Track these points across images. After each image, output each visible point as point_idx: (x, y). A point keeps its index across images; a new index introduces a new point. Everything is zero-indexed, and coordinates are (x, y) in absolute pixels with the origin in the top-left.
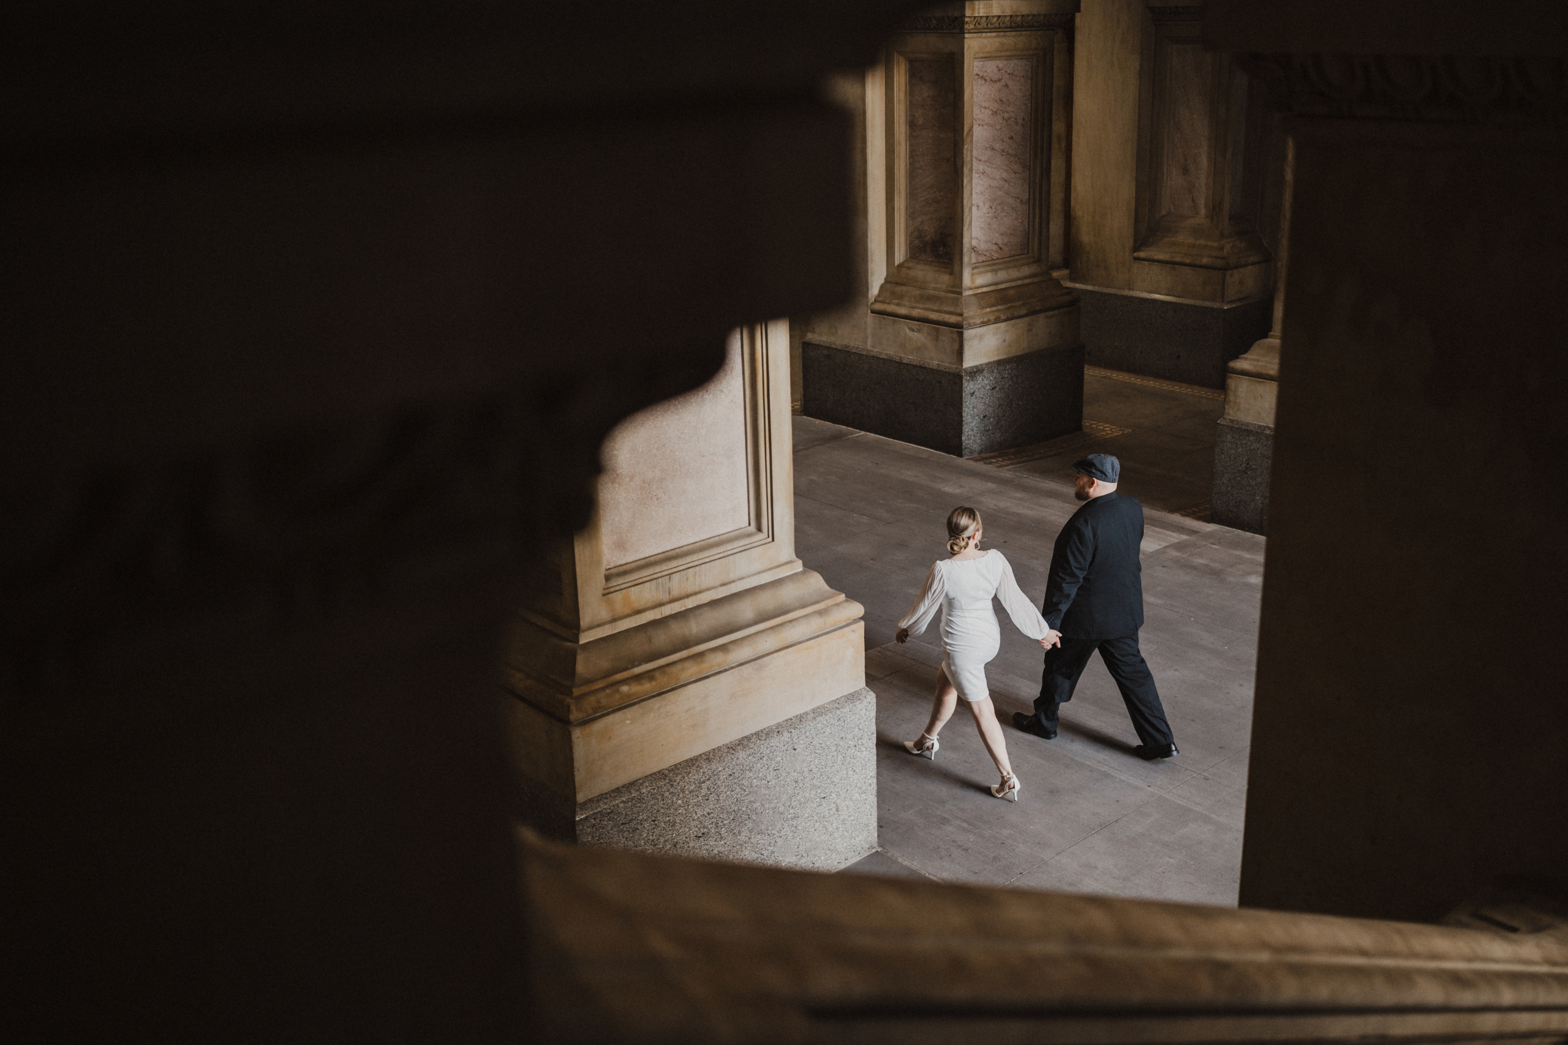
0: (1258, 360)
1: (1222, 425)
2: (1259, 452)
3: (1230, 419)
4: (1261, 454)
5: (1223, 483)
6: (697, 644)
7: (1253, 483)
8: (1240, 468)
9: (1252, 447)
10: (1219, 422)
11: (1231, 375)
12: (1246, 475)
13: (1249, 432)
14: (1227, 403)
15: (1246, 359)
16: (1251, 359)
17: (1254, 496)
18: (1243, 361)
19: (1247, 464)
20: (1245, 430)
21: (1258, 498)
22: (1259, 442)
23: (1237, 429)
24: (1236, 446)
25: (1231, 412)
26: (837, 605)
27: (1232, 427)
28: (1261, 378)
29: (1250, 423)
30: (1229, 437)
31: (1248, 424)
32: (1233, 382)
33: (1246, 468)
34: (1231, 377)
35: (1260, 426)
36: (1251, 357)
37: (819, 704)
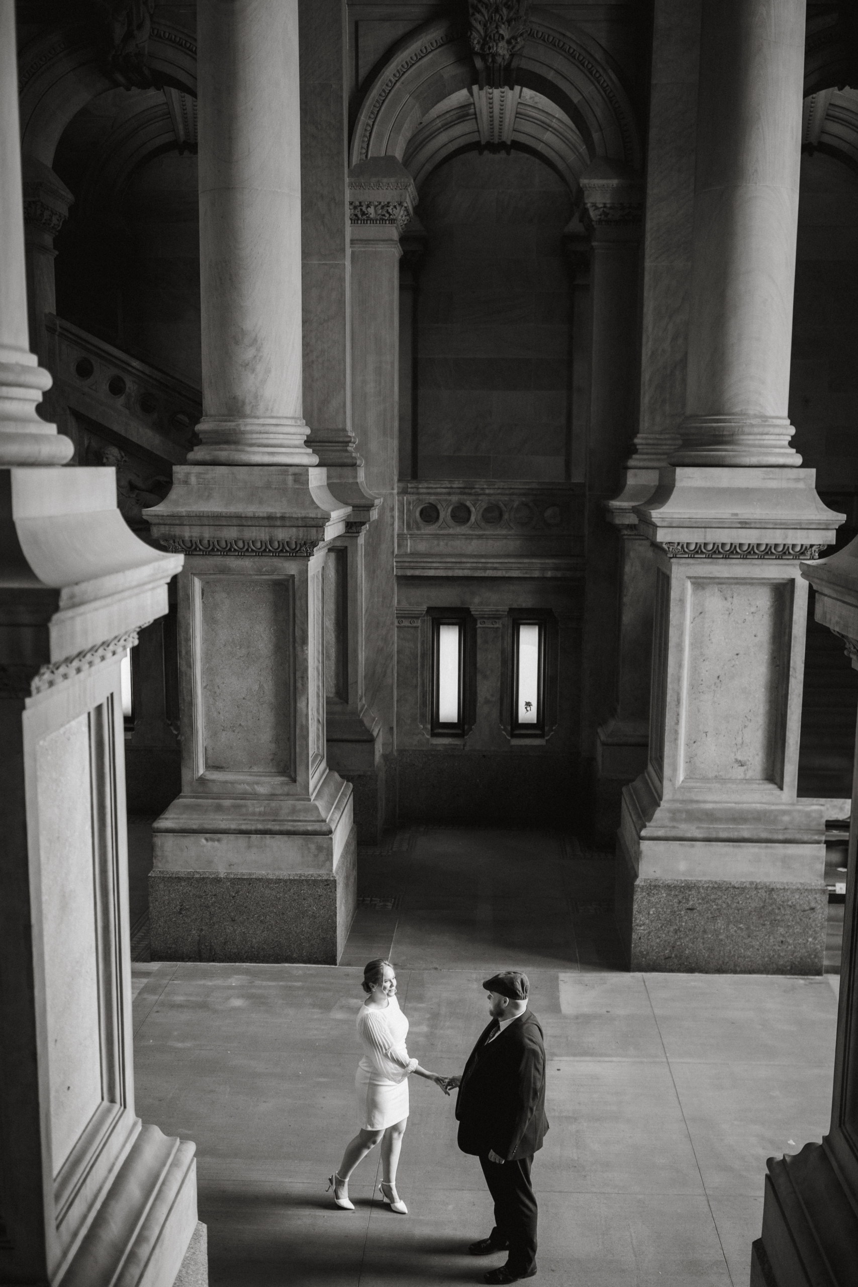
0: (178, 819)
1: (153, 877)
2: (191, 894)
3: (160, 872)
4: (193, 895)
5: (160, 926)
6: (125, 1244)
7: (188, 920)
8: (175, 910)
9: (185, 891)
10: (149, 875)
11: (156, 834)
12: (181, 915)
13: (179, 879)
14: (155, 858)
15: (167, 819)
16: (173, 819)
17: (191, 931)
18: (164, 821)
19: (181, 906)
20: (176, 878)
21: (194, 932)
22: (191, 886)
23: (168, 878)
24: (169, 892)
25: (160, 865)
26: (179, 1150)
27: (163, 877)
28: (185, 833)
29: (179, 872)
30: (161, 886)
31: (177, 873)
32: (158, 840)
33: (181, 909)
34: (156, 836)
35: (189, 873)
36: (171, 816)
37: (182, 1258)
